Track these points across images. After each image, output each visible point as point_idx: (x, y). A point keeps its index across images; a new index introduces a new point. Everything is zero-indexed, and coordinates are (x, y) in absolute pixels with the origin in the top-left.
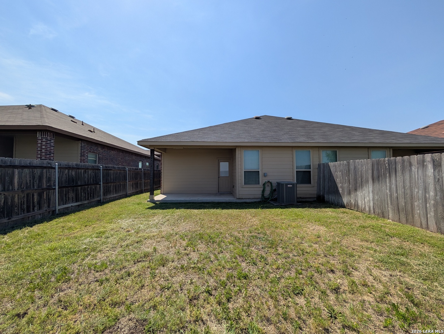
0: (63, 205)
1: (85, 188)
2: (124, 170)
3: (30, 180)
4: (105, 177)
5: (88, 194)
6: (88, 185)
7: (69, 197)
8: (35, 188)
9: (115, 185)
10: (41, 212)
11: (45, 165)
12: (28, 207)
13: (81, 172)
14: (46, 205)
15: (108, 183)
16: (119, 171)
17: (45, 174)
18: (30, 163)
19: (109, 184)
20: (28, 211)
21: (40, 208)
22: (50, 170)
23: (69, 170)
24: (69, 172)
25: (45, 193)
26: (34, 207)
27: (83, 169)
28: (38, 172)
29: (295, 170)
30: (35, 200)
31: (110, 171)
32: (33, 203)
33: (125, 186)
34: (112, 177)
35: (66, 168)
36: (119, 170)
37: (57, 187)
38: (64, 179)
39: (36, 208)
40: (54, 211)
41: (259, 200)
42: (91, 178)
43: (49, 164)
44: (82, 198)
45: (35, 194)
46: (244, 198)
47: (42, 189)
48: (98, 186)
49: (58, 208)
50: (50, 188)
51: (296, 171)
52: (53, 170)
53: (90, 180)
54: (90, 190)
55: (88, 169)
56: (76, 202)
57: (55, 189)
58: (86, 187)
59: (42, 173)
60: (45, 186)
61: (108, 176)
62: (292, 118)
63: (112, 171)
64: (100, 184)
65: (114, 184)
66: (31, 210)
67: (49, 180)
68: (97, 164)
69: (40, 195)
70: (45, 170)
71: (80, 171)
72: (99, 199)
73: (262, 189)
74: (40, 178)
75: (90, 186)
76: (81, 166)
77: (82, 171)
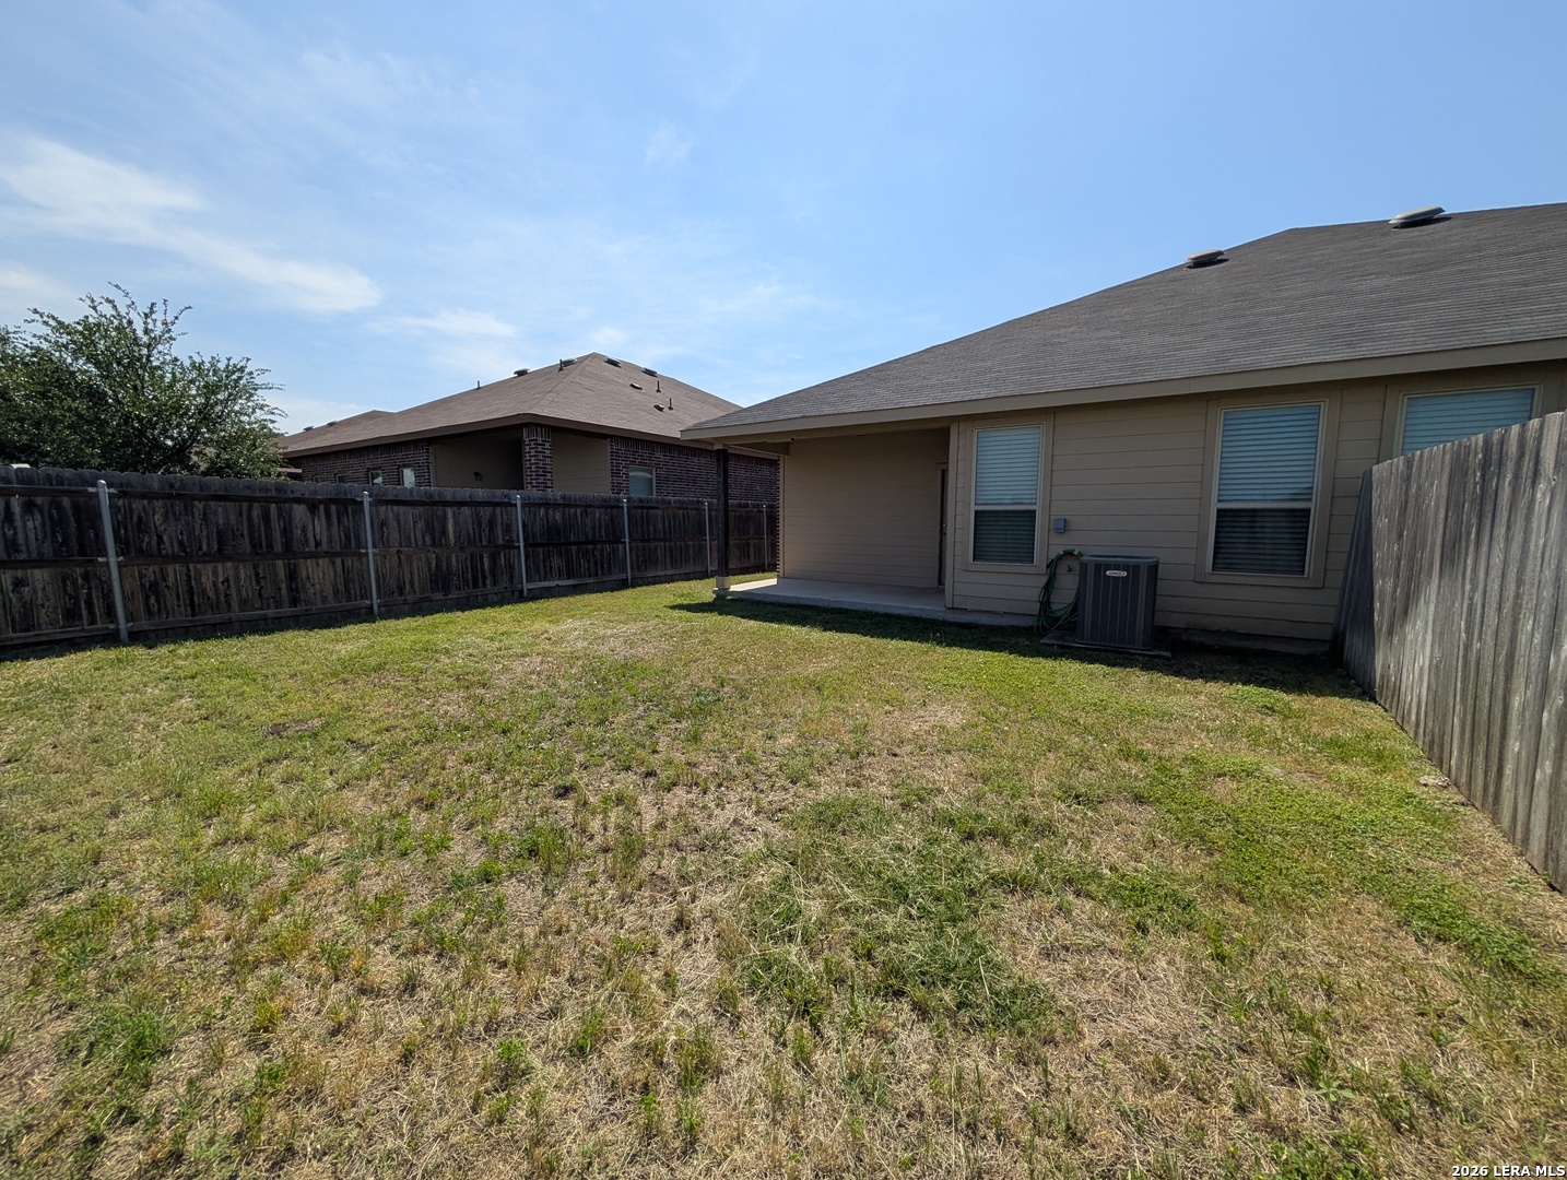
0: (540, 581)
1: (587, 549)
2: (696, 509)
3: (474, 529)
4: (639, 527)
5: (596, 563)
6: (593, 542)
7: (551, 567)
8: (484, 543)
9: (671, 548)
10: (496, 589)
11: (498, 500)
12: (475, 579)
13: (576, 513)
14: (505, 578)
15: (649, 540)
16: (681, 512)
17: (499, 518)
18: (470, 497)
19: (653, 545)
20: (476, 586)
21: (495, 583)
22: (509, 508)
23: (547, 509)
24: (547, 513)
25: (502, 554)
26: (484, 578)
27: (579, 506)
28: (486, 512)
29: (1215, 506)
30: (486, 568)
31: (651, 511)
32: (483, 570)
33: (701, 549)
34: (660, 526)
35: (540, 505)
36: (680, 508)
37: (522, 545)
38: (537, 528)
39: (488, 582)
40: (521, 591)
41: (1030, 624)
42: (600, 526)
43: (505, 496)
44: (582, 570)
45: (485, 555)
46: (974, 611)
47: (496, 547)
48: (620, 546)
49: (526, 586)
50: (510, 545)
51: (1219, 511)
52: (513, 509)
53: (600, 532)
54: (602, 555)
55: (591, 506)
56: (569, 578)
57: (518, 547)
58: (590, 547)
59: (493, 516)
60: (501, 541)
61: (648, 525)
62: (1441, 210)
63: (660, 512)
64: (624, 543)
65: (667, 544)
66: (481, 584)
67: (508, 529)
68: (654, 496)
69: (494, 558)
70: (498, 510)
71: (572, 510)
72: (623, 576)
73: (1044, 580)
74: (492, 524)
75: (599, 546)
76: (575, 501)
77: (579, 511)
